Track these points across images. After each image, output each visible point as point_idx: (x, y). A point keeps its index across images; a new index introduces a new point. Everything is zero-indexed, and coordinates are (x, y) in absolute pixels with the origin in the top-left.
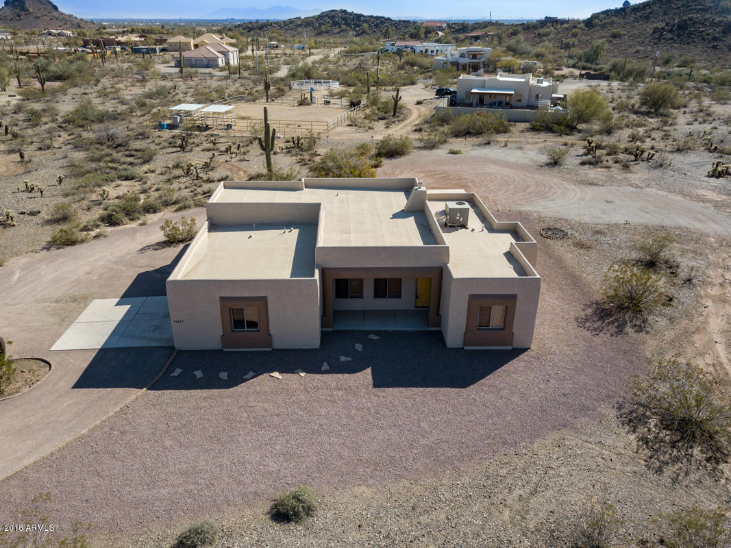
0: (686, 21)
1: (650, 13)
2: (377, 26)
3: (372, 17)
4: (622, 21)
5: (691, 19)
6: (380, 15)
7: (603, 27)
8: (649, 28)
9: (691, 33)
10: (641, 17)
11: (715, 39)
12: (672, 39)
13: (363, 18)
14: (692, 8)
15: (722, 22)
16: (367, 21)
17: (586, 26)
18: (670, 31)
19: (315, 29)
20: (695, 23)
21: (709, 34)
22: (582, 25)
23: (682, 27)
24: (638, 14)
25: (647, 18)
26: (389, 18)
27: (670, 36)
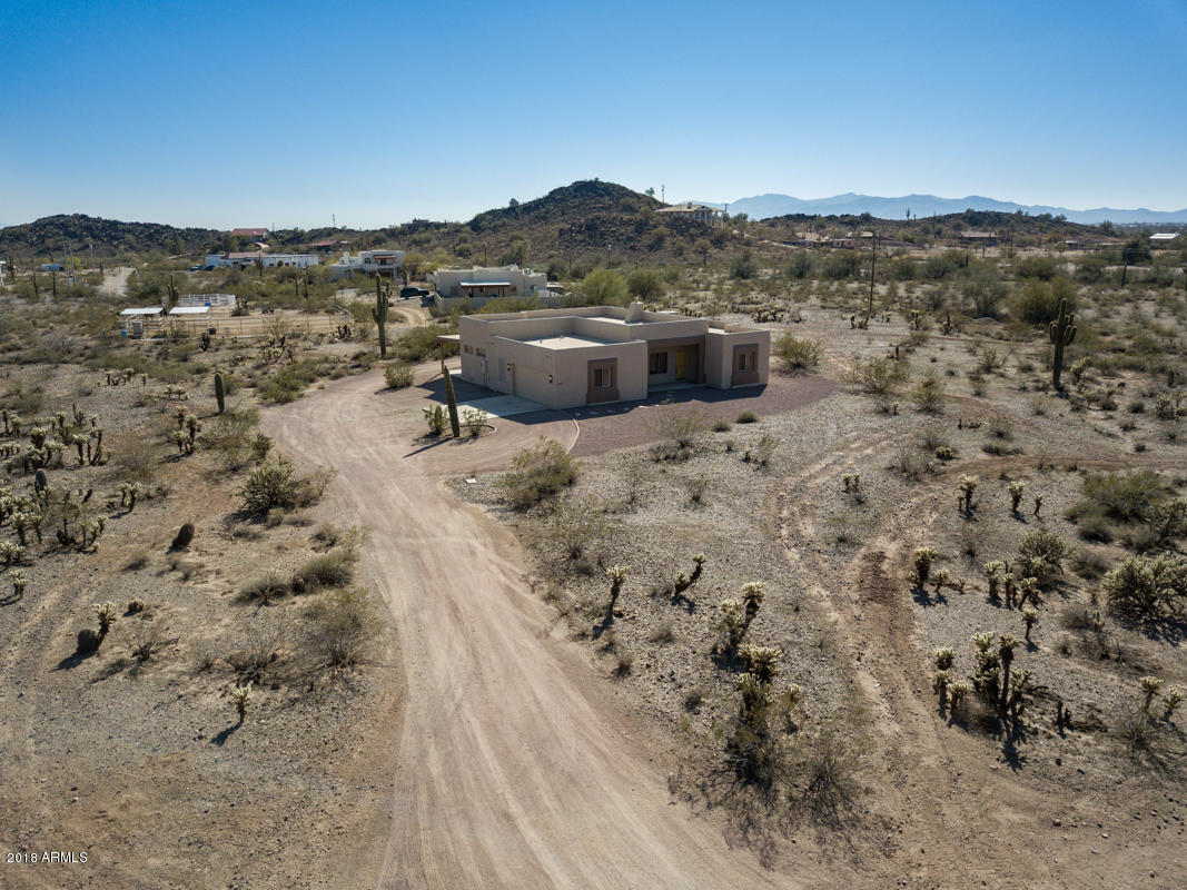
0: (593, 220)
1: (546, 213)
2: (150, 237)
3: (137, 224)
4: (516, 223)
5: (598, 218)
6: (152, 222)
7: (495, 229)
8: (553, 229)
9: (602, 234)
10: (536, 217)
11: (630, 239)
12: (584, 241)
13: (121, 227)
14: (592, 206)
15: (631, 220)
16: (130, 231)
17: (473, 229)
18: (579, 232)
19: (32, 244)
20: (604, 222)
21: (622, 234)
22: (468, 228)
23: (591, 227)
24: (532, 214)
25: (544, 218)
26: (168, 227)
27: (580, 237)
